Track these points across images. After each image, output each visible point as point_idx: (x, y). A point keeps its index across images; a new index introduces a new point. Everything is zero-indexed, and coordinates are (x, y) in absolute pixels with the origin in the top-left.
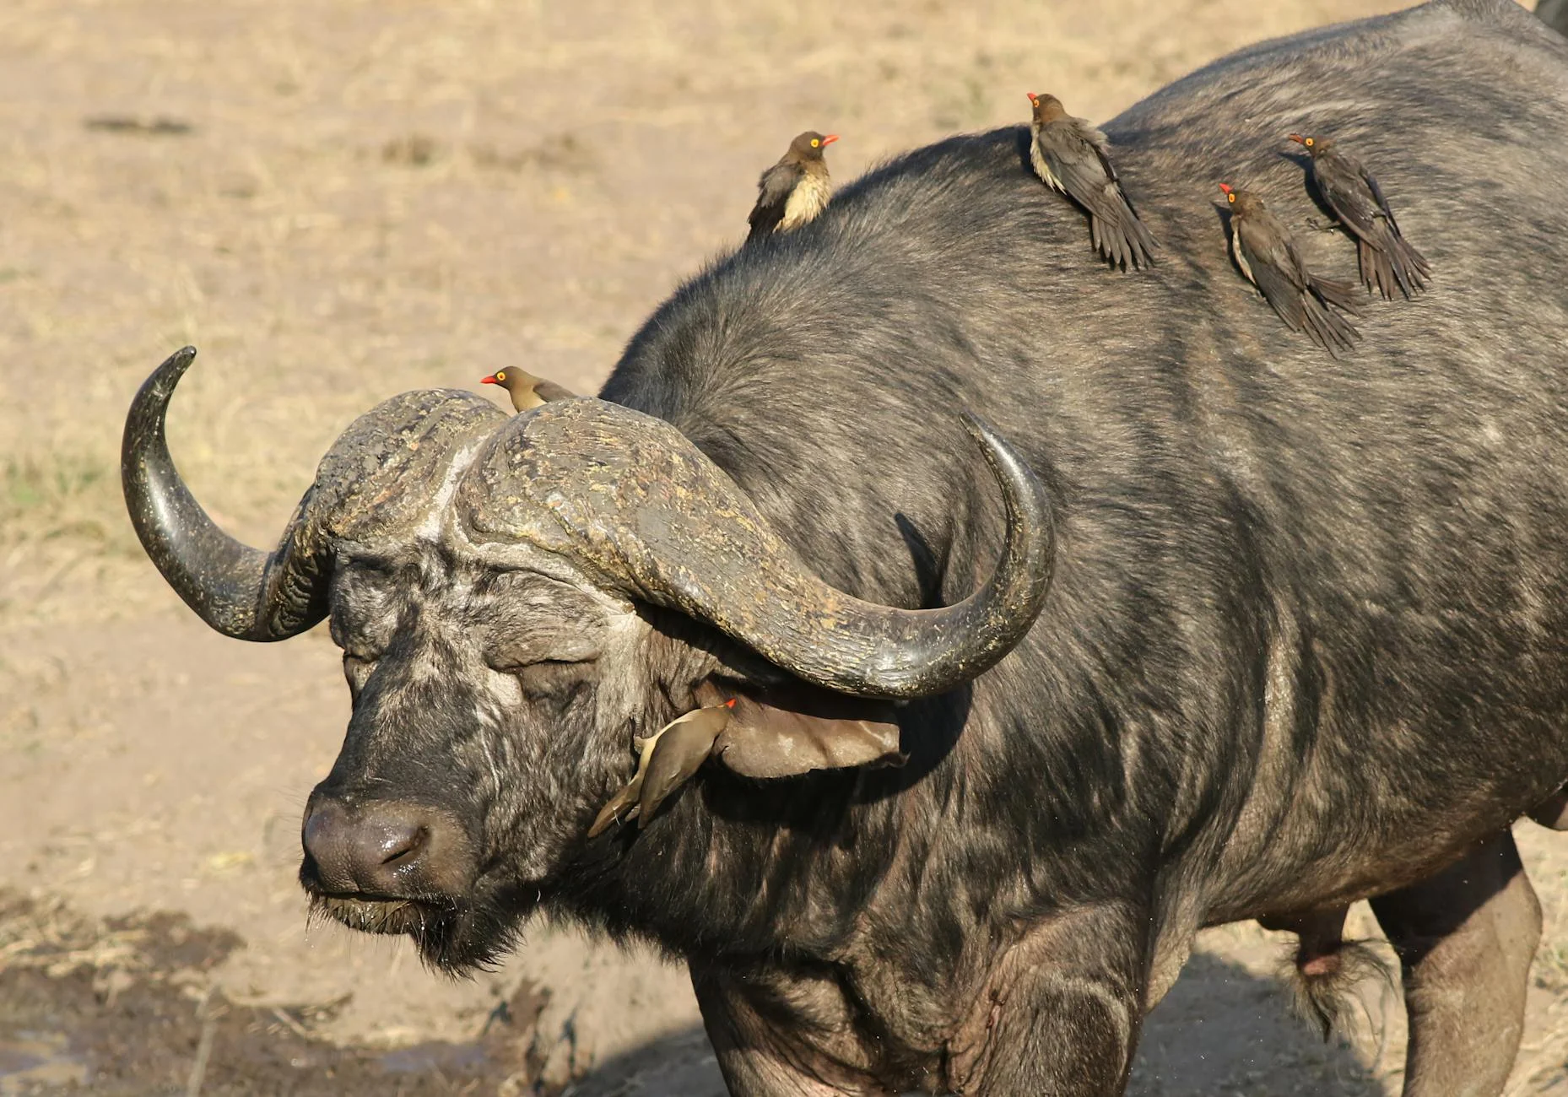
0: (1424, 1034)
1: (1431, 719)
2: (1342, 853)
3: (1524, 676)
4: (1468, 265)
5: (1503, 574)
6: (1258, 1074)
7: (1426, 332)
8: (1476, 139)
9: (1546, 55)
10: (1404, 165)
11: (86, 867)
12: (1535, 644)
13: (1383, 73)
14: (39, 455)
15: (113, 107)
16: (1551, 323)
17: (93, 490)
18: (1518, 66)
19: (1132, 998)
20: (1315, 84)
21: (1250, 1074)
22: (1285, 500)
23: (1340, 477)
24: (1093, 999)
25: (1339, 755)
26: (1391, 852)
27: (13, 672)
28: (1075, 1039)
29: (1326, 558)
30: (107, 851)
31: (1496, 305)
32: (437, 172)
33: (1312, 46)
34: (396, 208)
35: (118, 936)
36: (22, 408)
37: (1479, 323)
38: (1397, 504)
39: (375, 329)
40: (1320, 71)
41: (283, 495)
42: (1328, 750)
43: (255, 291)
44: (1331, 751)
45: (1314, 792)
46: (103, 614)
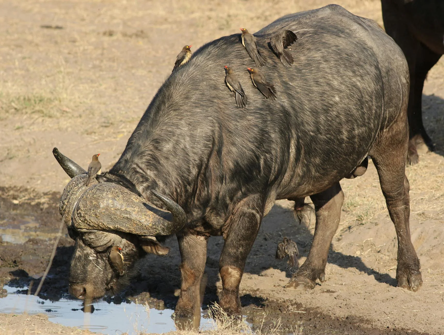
0: (319, 221)
1: (324, 157)
2: (305, 185)
3: (343, 149)
4: (332, 63)
5: (339, 128)
6: (284, 228)
7: (323, 77)
8: (334, 37)
9: (349, 19)
10: (319, 42)
11: (39, 182)
12: (345, 142)
13: (315, 23)
14: (30, 96)
15: (46, 23)
16: (350, 76)
17: (42, 103)
18: (343, 22)
19: (261, 214)
20: (300, 25)
21: (282, 228)
22: (294, 110)
23: (305, 107)
24: (253, 214)
25: (305, 164)
26: (316, 185)
27: (24, 141)
28: (249, 222)
29: (302, 123)
30: (44, 179)
31: (338, 72)
32: (114, 38)
33: (300, 17)
34: (106, 45)
35: (45, 196)
36: (27, 86)
37: (335, 76)
38: (317, 113)
39: (101, 70)
40: (301, 22)
41: (81, 105)
42: (302, 162)
43: (76, 62)
44: (303, 163)
45: (299, 171)
46: (43, 129)
